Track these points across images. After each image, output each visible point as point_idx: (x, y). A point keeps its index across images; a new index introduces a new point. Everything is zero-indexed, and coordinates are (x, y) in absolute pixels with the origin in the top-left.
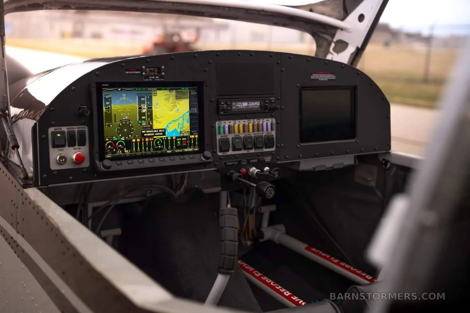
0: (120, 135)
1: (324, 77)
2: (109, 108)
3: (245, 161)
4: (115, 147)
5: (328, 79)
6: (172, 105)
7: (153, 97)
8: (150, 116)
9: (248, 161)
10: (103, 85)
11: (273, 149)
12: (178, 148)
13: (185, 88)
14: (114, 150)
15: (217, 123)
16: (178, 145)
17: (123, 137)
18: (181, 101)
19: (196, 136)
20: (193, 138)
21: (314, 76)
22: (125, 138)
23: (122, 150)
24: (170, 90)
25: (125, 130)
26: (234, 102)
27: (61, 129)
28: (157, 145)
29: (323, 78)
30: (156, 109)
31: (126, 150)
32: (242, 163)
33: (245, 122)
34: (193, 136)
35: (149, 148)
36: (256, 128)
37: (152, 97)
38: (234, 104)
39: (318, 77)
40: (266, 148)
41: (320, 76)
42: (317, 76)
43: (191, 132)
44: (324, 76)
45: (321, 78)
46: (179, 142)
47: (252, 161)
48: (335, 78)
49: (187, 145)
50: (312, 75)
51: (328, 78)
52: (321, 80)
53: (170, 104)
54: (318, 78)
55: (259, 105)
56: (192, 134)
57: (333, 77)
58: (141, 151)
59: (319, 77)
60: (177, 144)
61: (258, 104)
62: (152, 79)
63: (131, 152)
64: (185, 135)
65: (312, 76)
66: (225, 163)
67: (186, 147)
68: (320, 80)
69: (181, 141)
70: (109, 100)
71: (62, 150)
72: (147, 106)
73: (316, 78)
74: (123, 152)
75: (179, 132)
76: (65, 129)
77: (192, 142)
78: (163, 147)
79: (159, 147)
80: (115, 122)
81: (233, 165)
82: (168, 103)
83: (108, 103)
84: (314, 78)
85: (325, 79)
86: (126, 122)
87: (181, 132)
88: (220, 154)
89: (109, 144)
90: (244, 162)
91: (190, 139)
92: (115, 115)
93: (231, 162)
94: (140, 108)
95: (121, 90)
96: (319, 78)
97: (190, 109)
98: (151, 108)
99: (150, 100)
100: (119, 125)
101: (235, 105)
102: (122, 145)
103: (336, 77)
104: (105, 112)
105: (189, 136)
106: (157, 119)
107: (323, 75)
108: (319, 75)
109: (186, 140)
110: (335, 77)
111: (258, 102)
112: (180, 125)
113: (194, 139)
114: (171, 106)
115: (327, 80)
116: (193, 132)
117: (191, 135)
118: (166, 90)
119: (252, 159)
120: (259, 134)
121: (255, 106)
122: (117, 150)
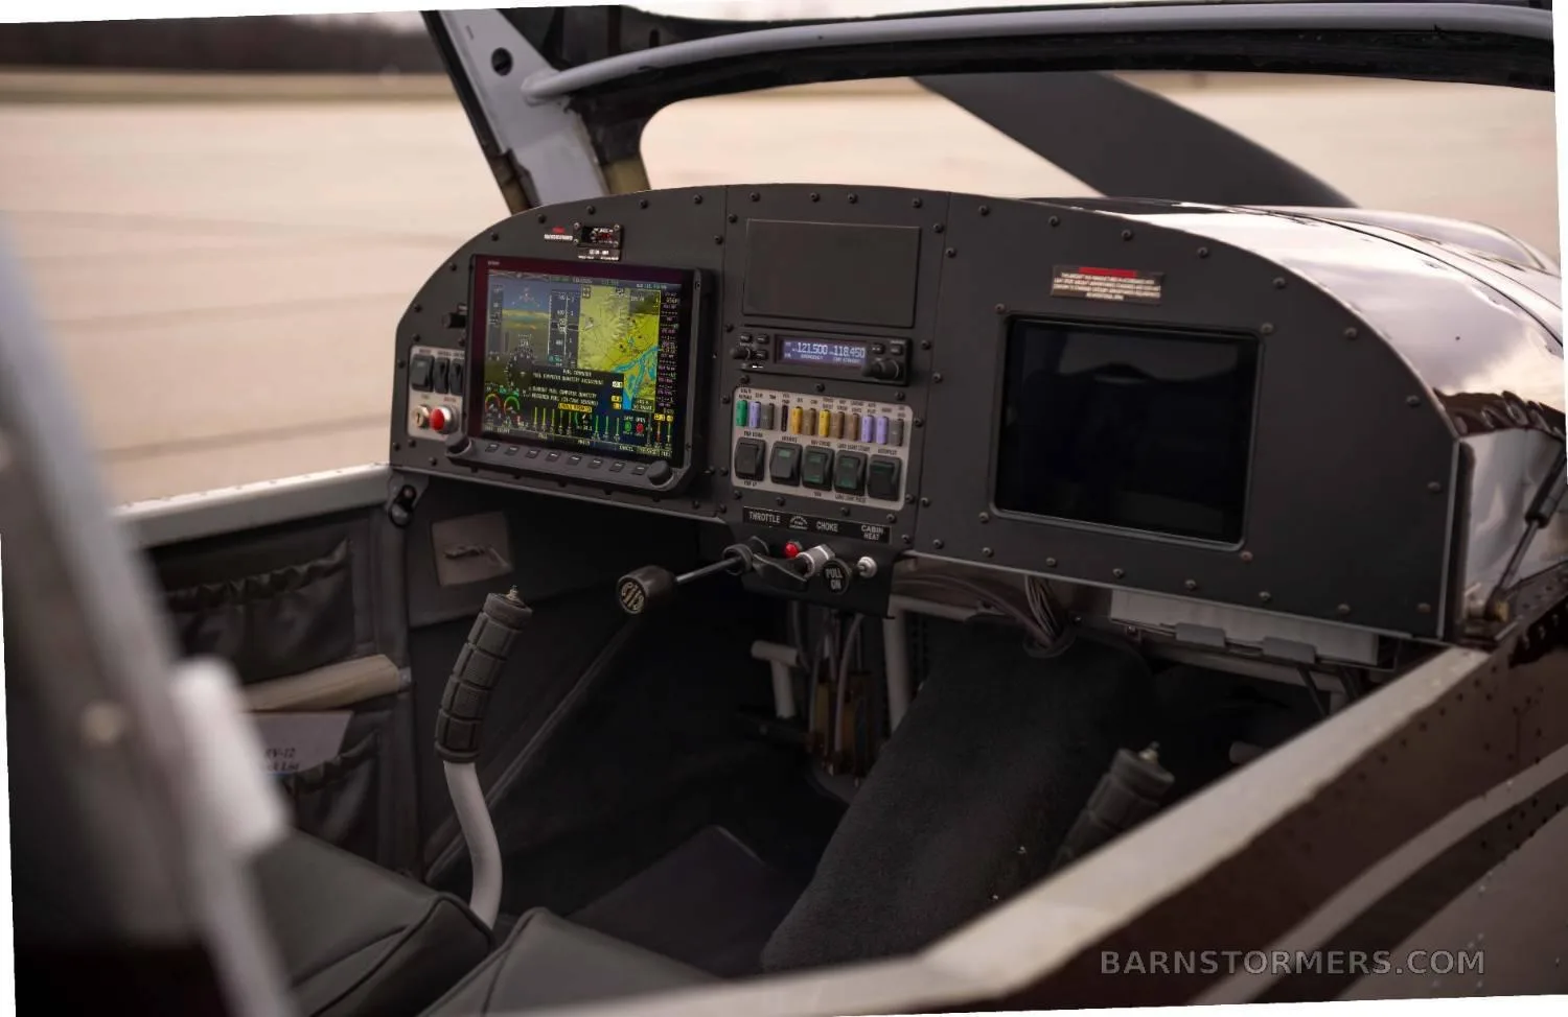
0: (512, 384)
1: (1109, 288)
2: (497, 318)
3: (799, 520)
4: (501, 409)
5: (1126, 296)
6: (620, 325)
7: (582, 301)
8: (573, 348)
9: (812, 523)
10: (490, 263)
11: (898, 506)
12: (625, 439)
13: (652, 285)
14: (500, 416)
15: (739, 392)
16: (625, 432)
17: (518, 390)
18: (640, 317)
19: (669, 418)
20: (662, 422)
21: (1068, 282)
22: (521, 392)
23: (514, 418)
24: (620, 287)
25: (523, 373)
26: (789, 340)
27: (429, 351)
28: (580, 421)
29: (1105, 290)
30: (586, 333)
31: (521, 420)
32: (793, 524)
33: (815, 402)
34: (660, 417)
35: (565, 429)
36: (836, 425)
37: (579, 299)
38: (788, 344)
39: (1080, 285)
40: (872, 495)
41: (1092, 280)
42: (1076, 282)
43: (657, 404)
44: (1108, 285)
45: (1095, 290)
46: (628, 426)
47: (823, 526)
48: (1157, 295)
49: (646, 436)
50: (1060, 277)
51: (1126, 292)
52: (1094, 295)
53: (617, 323)
54: (1081, 289)
55: (863, 356)
56: (659, 410)
57: (1144, 289)
58: (548, 430)
59: (1087, 285)
60: (624, 430)
61: (860, 355)
62: (595, 255)
63: (528, 429)
64: (644, 409)
65: (1058, 280)
66: (746, 512)
67: (642, 442)
68: (1089, 295)
69: (634, 424)
70: (499, 298)
71: (426, 397)
72: (568, 322)
73: (1072, 287)
74: (515, 424)
75: (630, 399)
76: (435, 352)
77: (659, 432)
78: (594, 429)
79: (586, 428)
80: (506, 350)
81: (763, 523)
82: (611, 320)
83: (496, 305)
84: (1066, 287)
85: (1114, 294)
86: (525, 354)
87: (634, 400)
88: (737, 482)
89: (492, 400)
90: (798, 523)
91: (654, 423)
92: (507, 335)
93: (760, 512)
94: (554, 325)
95: (523, 277)
96: (1088, 289)
97: (660, 343)
98: (577, 328)
99: (575, 308)
100: (512, 362)
101: (790, 348)
102: (515, 408)
103: (1161, 292)
104: (491, 326)
105: (653, 415)
106: (586, 359)
107: (1104, 279)
108: (1087, 277)
109: (645, 425)
110: (1157, 288)
111: (861, 346)
112: (634, 382)
113: (664, 423)
114: (618, 328)
115: (1120, 298)
116: (662, 405)
117: (656, 412)
118: (610, 285)
119: (821, 520)
120: (854, 447)
121: (850, 361)
122: (504, 418)
